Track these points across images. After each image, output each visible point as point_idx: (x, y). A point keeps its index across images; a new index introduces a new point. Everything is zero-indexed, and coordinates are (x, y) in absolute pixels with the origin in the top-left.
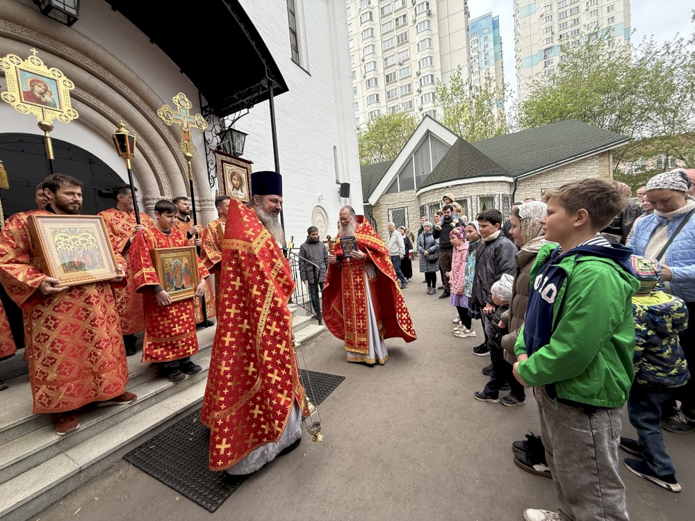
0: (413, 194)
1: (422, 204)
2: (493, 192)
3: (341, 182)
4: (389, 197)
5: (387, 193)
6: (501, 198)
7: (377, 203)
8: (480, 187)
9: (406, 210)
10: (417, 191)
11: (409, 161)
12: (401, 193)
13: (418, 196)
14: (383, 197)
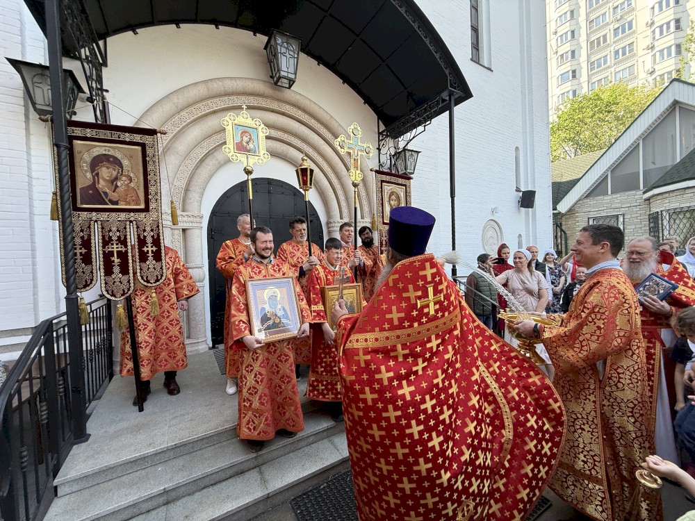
0: (639, 196)
1: (654, 210)
3: (523, 189)
4: (591, 201)
5: (587, 196)
7: (571, 211)
9: (621, 219)
10: (644, 193)
11: (633, 149)
12: (614, 196)
13: (648, 199)
14: (581, 202)
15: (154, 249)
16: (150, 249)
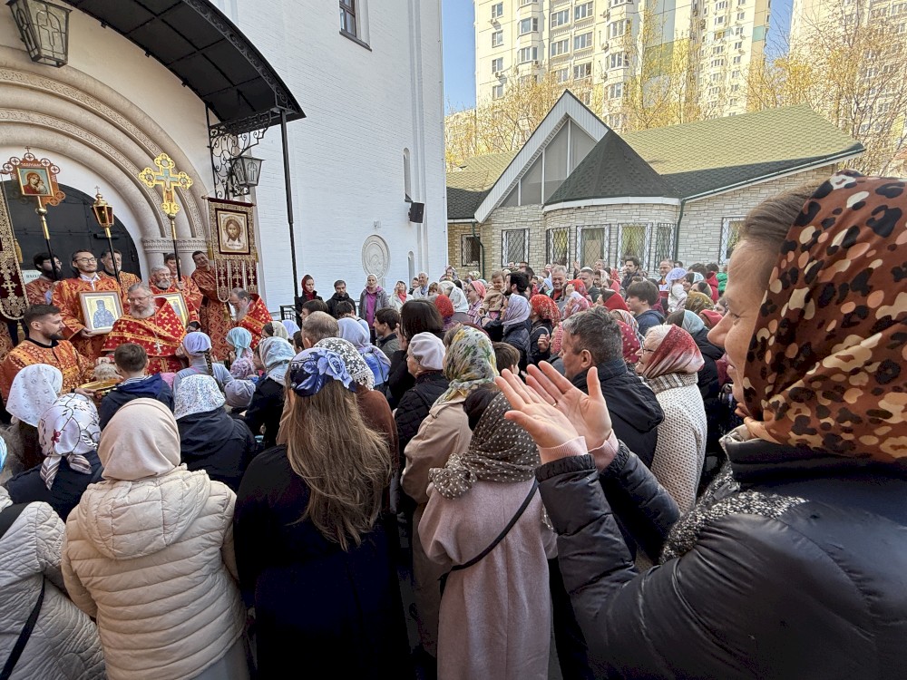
0: (536, 211)
2: (644, 220)
3: (413, 201)
4: (505, 212)
5: (502, 205)
6: (655, 229)
8: (625, 210)
9: (527, 234)
10: (544, 207)
11: (537, 159)
12: (523, 208)
13: (545, 214)
14: (496, 211)
15: (14, 285)
16: (9, 286)
